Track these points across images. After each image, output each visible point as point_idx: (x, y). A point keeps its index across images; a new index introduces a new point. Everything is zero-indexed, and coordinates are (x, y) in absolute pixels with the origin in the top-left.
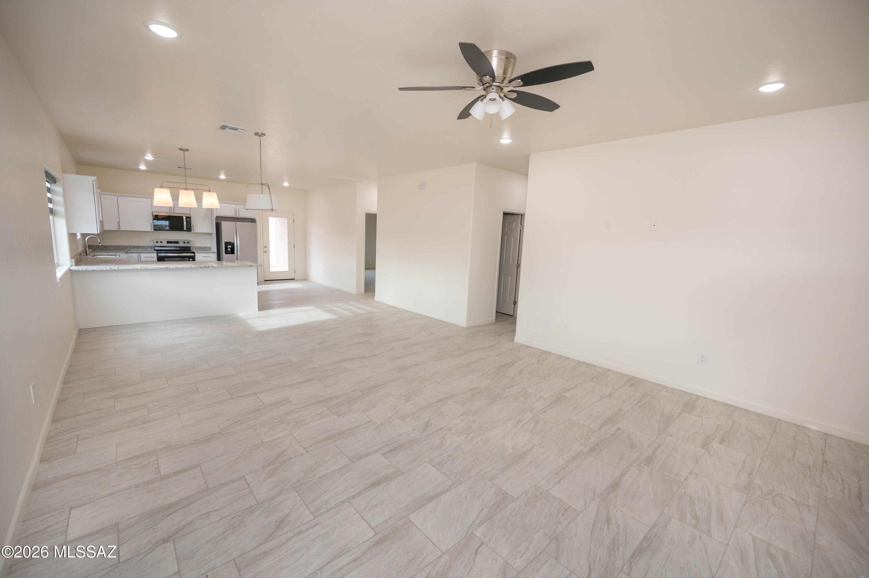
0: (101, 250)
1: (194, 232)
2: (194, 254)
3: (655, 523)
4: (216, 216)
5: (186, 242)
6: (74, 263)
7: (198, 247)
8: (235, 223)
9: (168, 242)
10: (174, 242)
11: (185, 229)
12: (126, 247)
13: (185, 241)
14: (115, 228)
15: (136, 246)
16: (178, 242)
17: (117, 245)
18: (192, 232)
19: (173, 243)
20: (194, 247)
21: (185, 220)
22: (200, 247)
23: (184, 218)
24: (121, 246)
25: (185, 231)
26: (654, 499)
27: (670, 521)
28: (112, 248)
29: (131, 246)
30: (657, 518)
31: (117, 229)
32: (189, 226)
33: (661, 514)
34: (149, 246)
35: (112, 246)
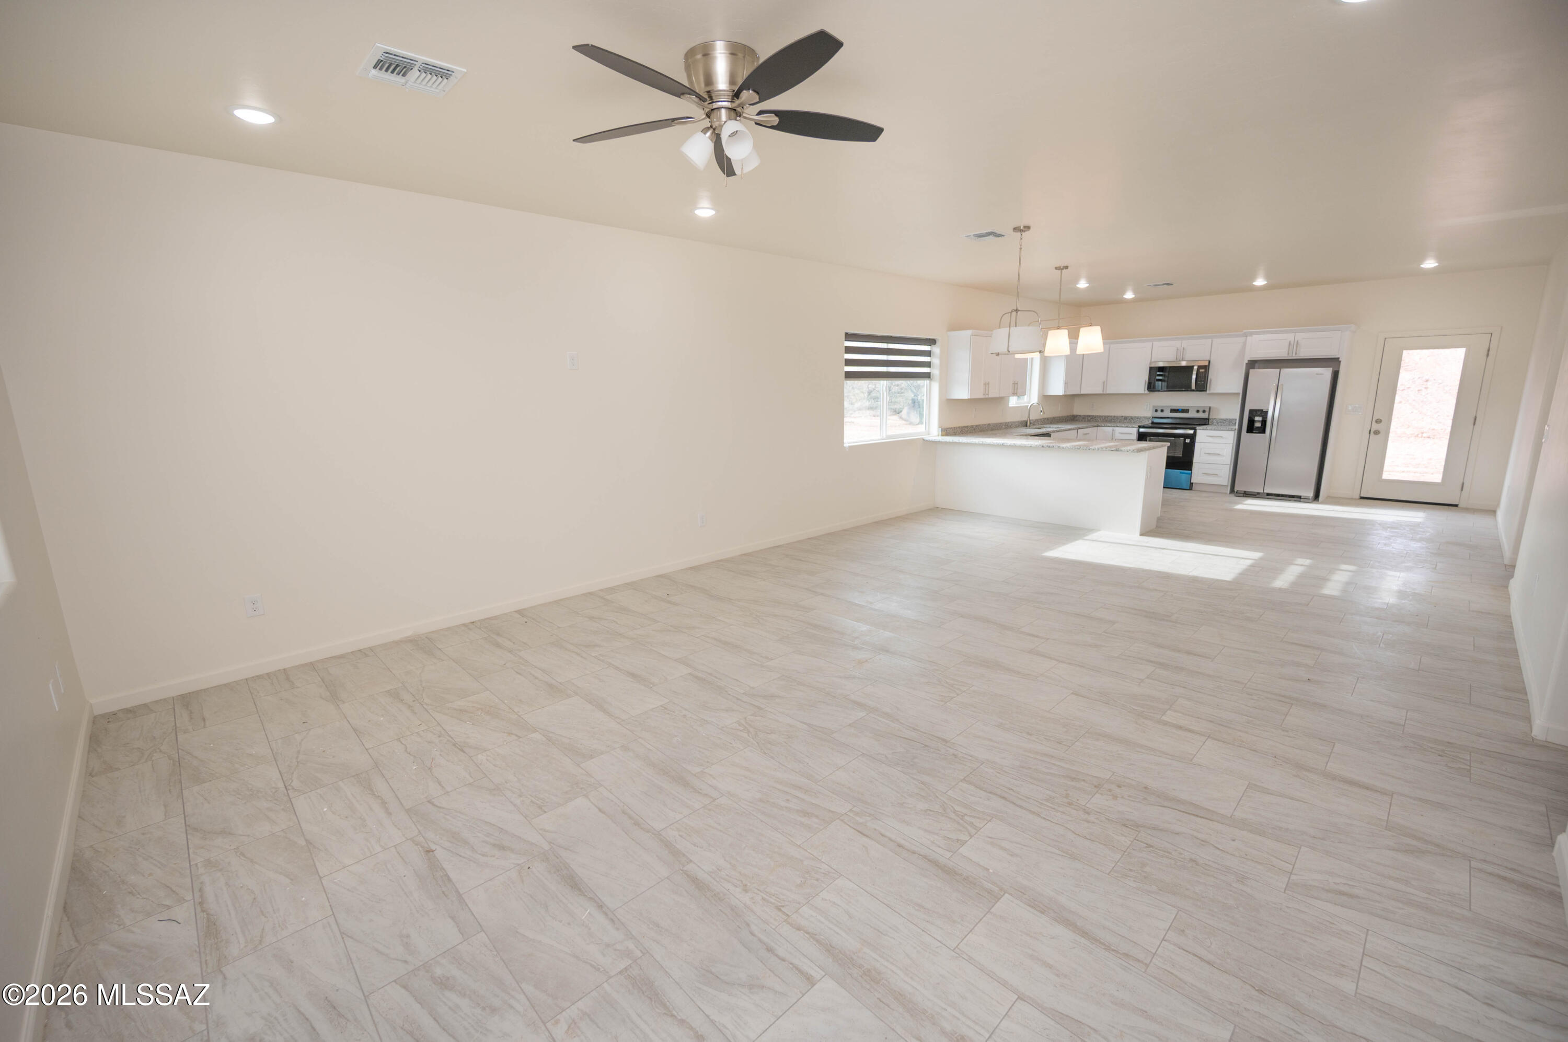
0: (1087, 421)
1: (1212, 391)
2: (1195, 432)
3: (467, 905)
4: (1249, 361)
5: (1201, 410)
6: (940, 433)
7: (1221, 419)
8: (1278, 370)
9: (1173, 411)
10: (1182, 409)
11: (1193, 387)
12: (1116, 418)
13: (1199, 409)
14: (1099, 391)
15: (1128, 417)
16: (1188, 410)
17: (1107, 414)
18: (1208, 392)
19: (1180, 413)
20: (1215, 419)
21: (1194, 373)
22: (1225, 420)
23: (1196, 368)
24: (1111, 416)
25: (1193, 391)
26: (517, 932)
27: (459, 930)
28: (1100, 419)
29: (1122, 417)
30: (474, 913)
31: (1101, 392)
32: (1202, 381)
33: (481, 926)
34: (1146, 417)
35: (1100, 416)
